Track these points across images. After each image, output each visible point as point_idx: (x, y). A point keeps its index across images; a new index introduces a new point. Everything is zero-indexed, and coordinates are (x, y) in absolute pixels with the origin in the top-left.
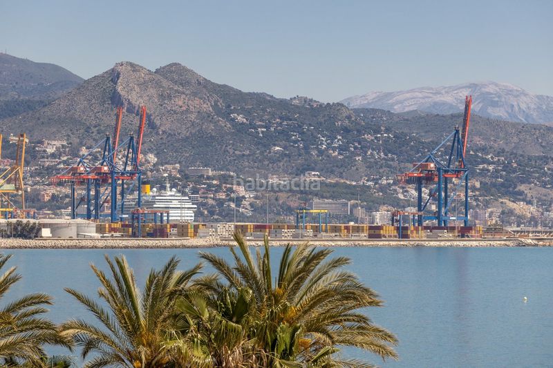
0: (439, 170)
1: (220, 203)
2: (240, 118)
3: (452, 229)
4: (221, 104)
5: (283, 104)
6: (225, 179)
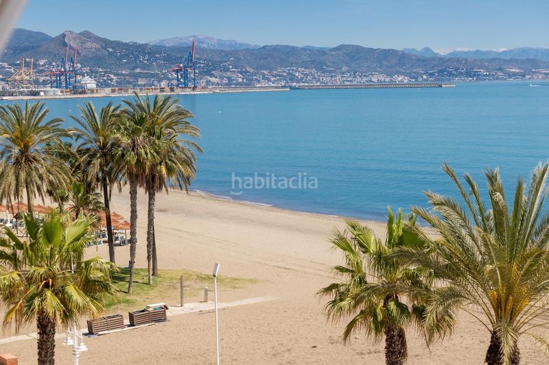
0: (184, 66)
1: (105, 81)
2: (111, 50)
3: (190, 88)
4: (104, 45)
5: (126, 44)
6: (106, 72)
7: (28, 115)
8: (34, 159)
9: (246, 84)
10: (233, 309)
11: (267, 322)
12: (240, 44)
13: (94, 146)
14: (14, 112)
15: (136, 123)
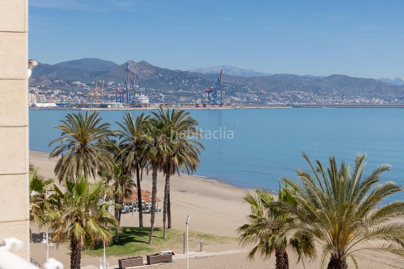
0: (214, 89)
2: (161, 75)
3: (218, 104)
4: (156, 72)
5: (172, 71)
6: (157, 92)
7: (87, 121)
8: (90, 150)
9: (260, 103)
10: (219, 256)
11: (240, 266)
12: (257, 73)
13: (131, 143)
14: (78, 118)
15: (157, 127)
